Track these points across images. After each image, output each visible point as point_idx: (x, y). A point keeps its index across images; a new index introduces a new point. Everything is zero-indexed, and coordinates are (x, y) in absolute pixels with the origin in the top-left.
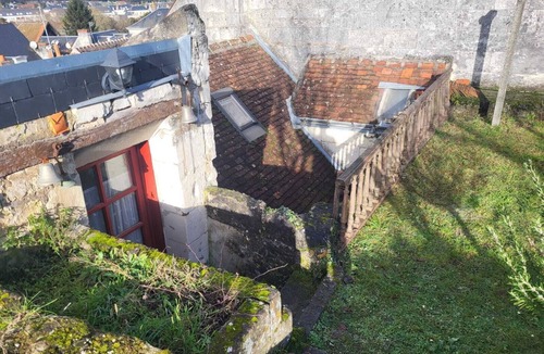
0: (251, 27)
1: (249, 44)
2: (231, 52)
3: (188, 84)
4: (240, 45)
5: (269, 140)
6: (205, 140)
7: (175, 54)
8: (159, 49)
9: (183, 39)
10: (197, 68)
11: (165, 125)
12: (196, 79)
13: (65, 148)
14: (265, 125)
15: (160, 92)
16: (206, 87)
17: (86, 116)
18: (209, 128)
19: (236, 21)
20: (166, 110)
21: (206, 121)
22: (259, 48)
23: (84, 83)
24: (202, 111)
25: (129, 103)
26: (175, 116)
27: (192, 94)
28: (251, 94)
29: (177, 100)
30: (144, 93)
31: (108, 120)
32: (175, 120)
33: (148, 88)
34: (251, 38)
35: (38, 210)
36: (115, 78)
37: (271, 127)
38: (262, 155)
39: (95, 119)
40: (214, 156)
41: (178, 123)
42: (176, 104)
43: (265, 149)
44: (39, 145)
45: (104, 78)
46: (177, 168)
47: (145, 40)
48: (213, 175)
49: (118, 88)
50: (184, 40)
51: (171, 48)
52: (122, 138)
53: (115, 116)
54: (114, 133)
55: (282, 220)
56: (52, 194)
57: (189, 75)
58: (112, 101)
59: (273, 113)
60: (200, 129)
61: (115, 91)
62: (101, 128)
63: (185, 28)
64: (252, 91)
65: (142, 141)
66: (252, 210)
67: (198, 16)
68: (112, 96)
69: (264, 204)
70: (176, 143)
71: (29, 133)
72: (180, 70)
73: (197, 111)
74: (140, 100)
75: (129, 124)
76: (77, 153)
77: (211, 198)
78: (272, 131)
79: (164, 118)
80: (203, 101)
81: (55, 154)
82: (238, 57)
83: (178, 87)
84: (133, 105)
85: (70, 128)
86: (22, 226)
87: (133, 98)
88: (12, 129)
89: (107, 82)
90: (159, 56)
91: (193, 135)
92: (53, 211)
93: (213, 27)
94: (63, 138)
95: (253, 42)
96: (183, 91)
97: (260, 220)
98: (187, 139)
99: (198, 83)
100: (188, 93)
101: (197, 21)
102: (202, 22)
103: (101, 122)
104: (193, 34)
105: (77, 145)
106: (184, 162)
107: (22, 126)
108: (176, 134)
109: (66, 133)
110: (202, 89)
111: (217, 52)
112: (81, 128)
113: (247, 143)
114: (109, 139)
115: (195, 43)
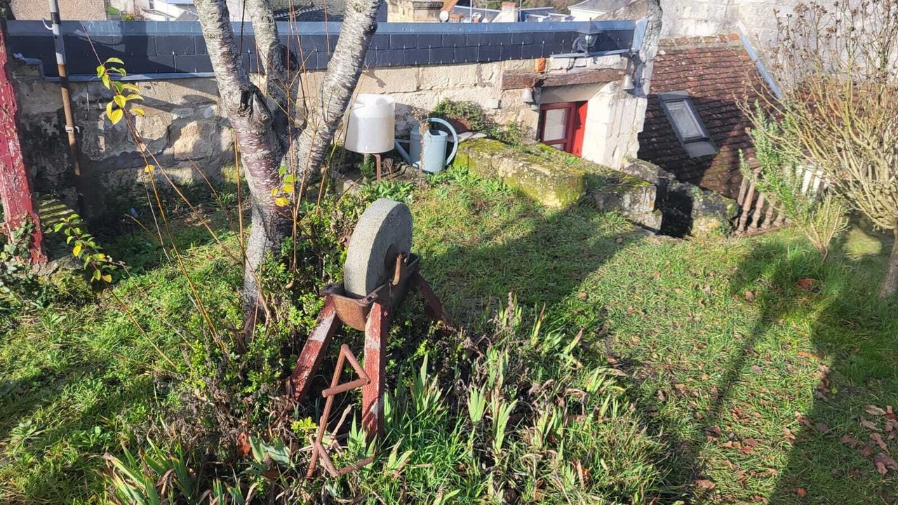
0: (739, 24)
1: (731, 44)
2: (702, 51)
3: (634, 59)
4: (716, 44)
5: (717, 161)
6: (637, 111)
7: (631, 32)
8: (619, 27)
9: (641, 21)
10: (648, 47)
11: (607, 88)
12: (642, 56)
13: (539, 83)
14: (718, 144)
15: (611, 60)
16: (650, 65)
17: (558, 65)
18: (643, 103)
19: (720, 13)
20: (611, 76)
21: (642, 95)
22: (744, 52)
23: (563, 41)
24: (640, 86)
25: (587, 63)
26: (617, 82)
27: (636, 68)
28: (712, 105)
29: (622, 70)
30: (599, 58)
31: (569, 72)
32: (616, 86)
33: (603, 55)
34: (734, 37)
35: (513, 120)
36: (584, 42)
37: (725, 148)
38: (703, 175)
39: (561, 69)
40: (641, 129)
41: (617, 90)
42: (620, 73)
43: (708, 171)
44: (527, 76)
45: (575, 41)
46: (606, 127)
47: (609, 19)
48: (635, 147)
49: (583, 50)
50: (641, 23)
51: (629, 27)
52: (573, 90)
53: (574, 71)
54: (569, 83)
55: (685, 191)
56: (522, 112)
57: (638, 52)
58: (575, 58)
59: (735, 133)
60: (635, 100)
61: (580, 52)
62: (564, 76)
63: (645, 13)
64: (714, 101)
65: (584, 100)
66: (660, 179)
67: (659, 4)
68: (577, 54)
69: (673, 176)
70: (611, 106)
71: (524, 67)
72: (631, 46)
73: (637, 84)
74: (594, 62)
75: (581, 79)
76: (545, 89)
77: (627, 165)
78: (725, 152)
79: (607, 82)
80: (643, 77)
81: (533, 85)
82: (709, 59)
83: (626, 59)
84: (588, 66)
85: (545, 71)
86: (503, 126)
87: (590, 60)
88: (517, 62)
89: (577, 44)
90: (617, 32)
91: (627, 103)
92: (519, 124)
93: (689, 18)
94: (540, 76)
95: (736, 43)
96: (629, 63)
97: (665, 189)
98: (621, 105)
99: (644, 60)
100: (633, 67)
101: (657, 8)
102: (661, 9)
103: (564, 72)
104: (651, 18)
105: (546, 84)
106: (613, 123)
107: (522, 61)
108: (614, 97)
109: (542, 73)
110: (645, 66)
111: (682, 47)
112: (551, 73)
113: (688, 157)
114: (565, 86)
115: (650, 26)
